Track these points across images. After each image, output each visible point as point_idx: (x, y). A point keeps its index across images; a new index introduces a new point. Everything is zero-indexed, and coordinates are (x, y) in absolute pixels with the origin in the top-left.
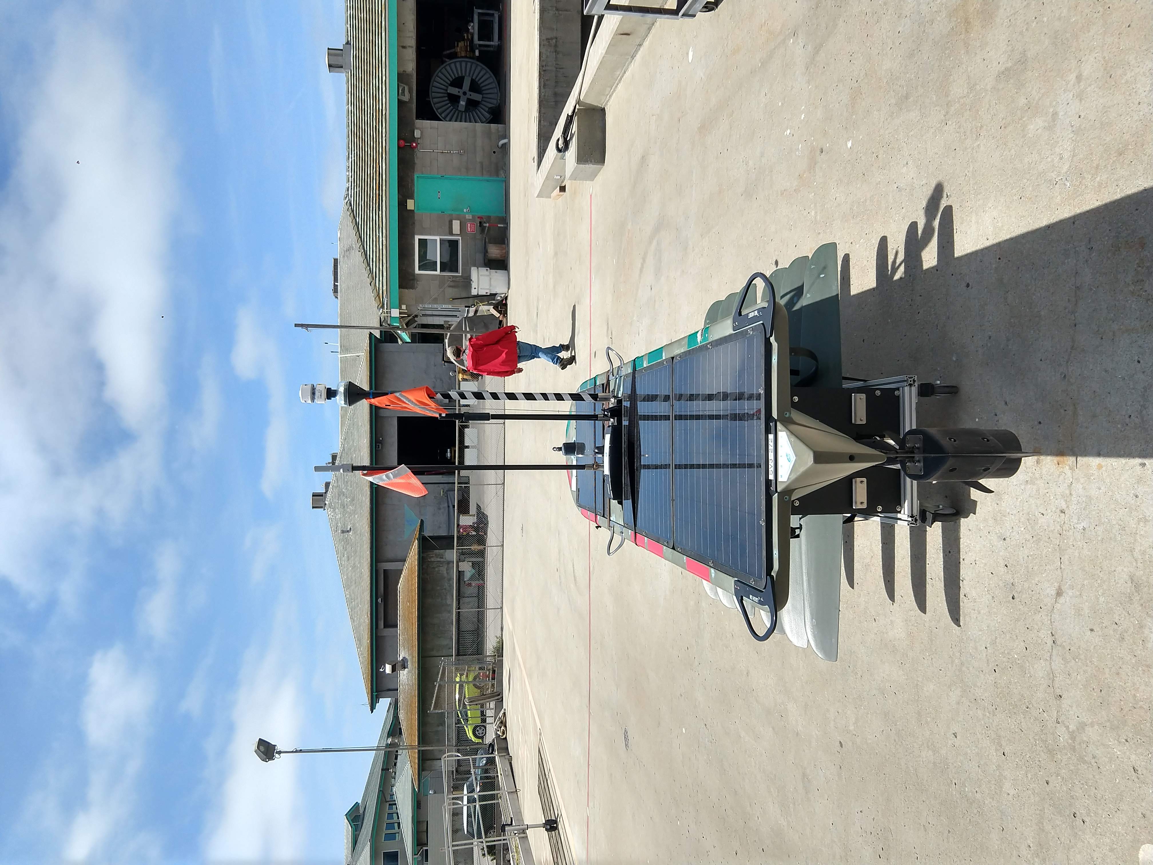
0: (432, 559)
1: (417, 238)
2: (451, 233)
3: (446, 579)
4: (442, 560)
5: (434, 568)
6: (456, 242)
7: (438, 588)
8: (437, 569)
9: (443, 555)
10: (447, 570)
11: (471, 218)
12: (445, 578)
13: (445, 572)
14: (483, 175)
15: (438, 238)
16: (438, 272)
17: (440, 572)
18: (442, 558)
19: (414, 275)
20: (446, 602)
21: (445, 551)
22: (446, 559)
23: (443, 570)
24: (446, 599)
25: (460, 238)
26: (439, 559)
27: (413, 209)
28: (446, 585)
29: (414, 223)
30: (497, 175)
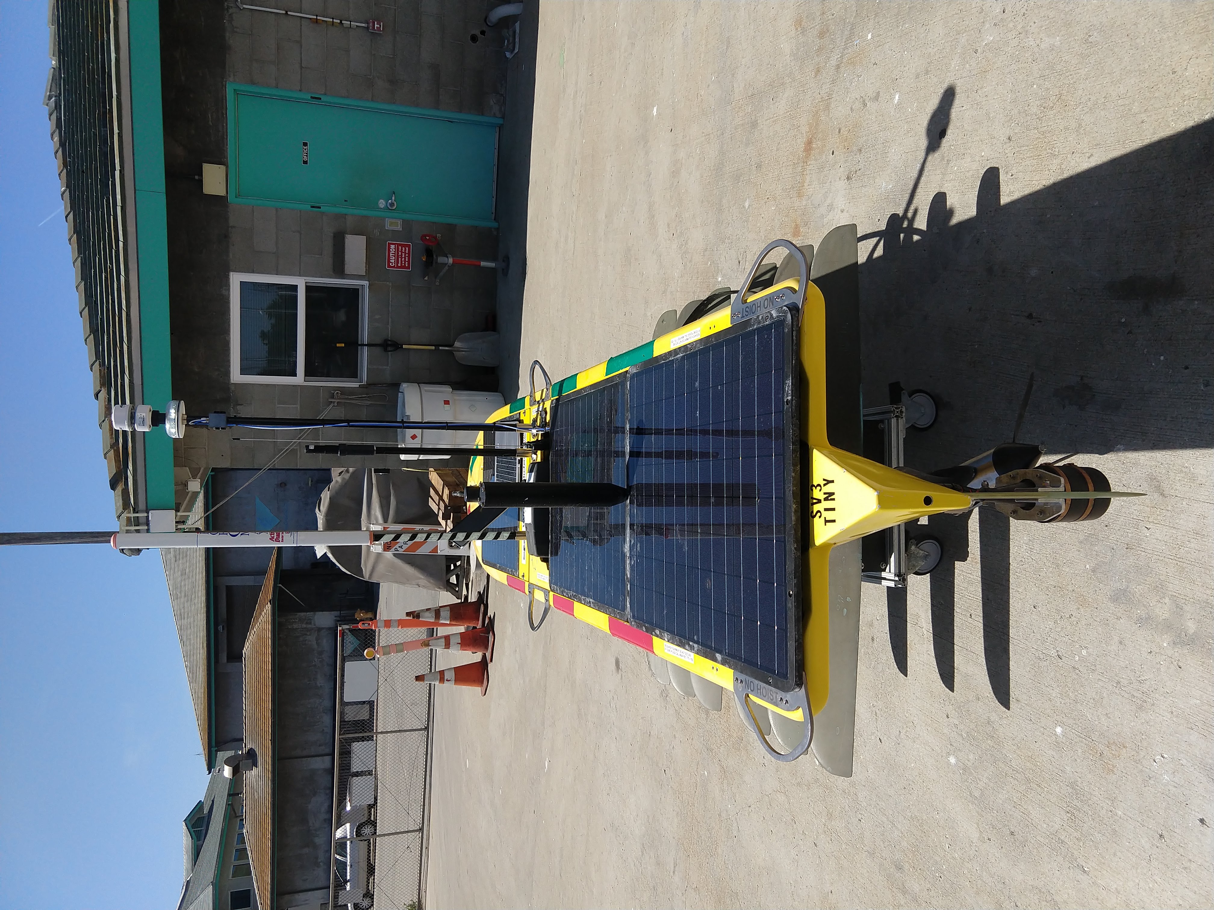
0: (295, 626)
1: (236, 279)
2: (339, 269)
3: (315, 652)
4: (309, 626)
5: (297, 637)
6: (353, 294)
7: (304, 665)
8: (301, 639)
9: (310, 620)
10: (317, 640)
11: (399, 228)
13: (314, 643)
14: (437, 105)
15: (300, 283)
16: (299, 379)
17: (307, 642)
18: (310, 623)
19: (229, 389)
21: (315, 614)
22: (315, 625)
23: (311, 639)
25: (366, 283)
26: (304, 626)
27: (222, 193)
28: (316, 660)
29: (226, 236)
30: (479, 107)
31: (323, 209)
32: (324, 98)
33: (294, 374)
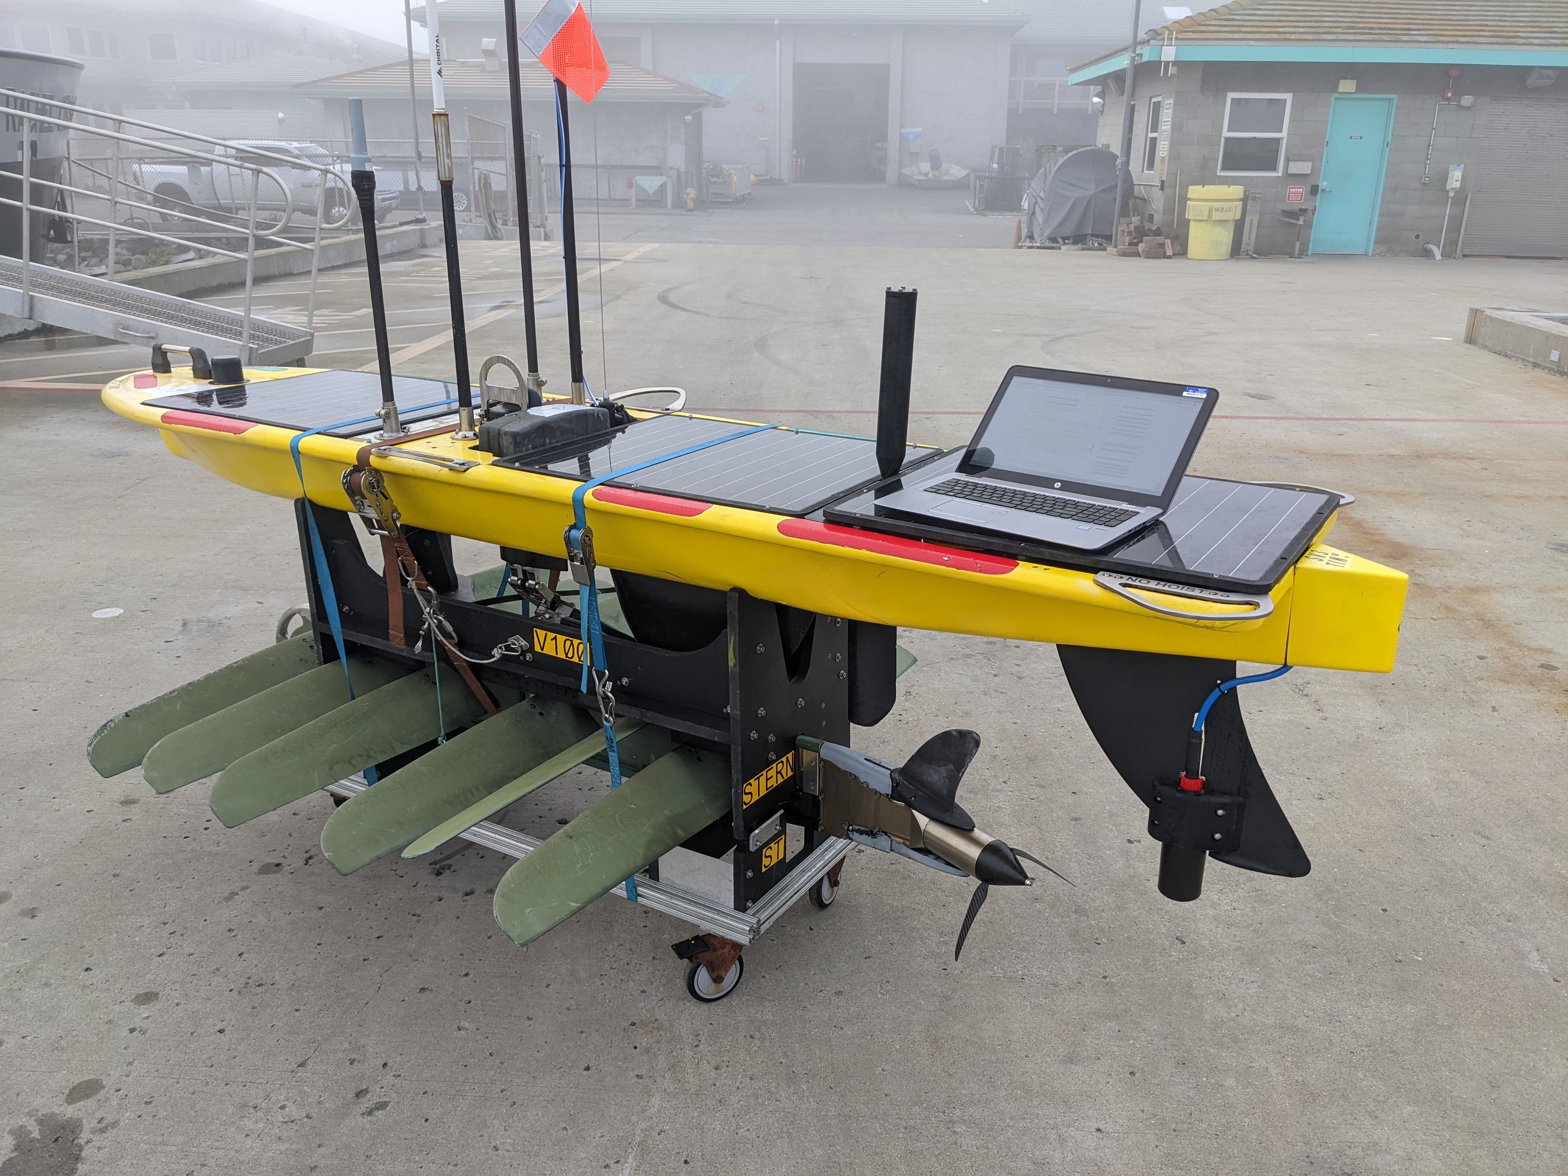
1: (1288, 97)
2: (1290, 158)
6: (1274, 167)
14: (1381, 216)
15: (1284, 134)
16: (1226, 134)
19: (1224, 91)
27: (1340, 90)
29: (1314, 92)
30: (1378, 240)
31: (1326, 148)
32: (1388, 149)
33: (1228, 131)
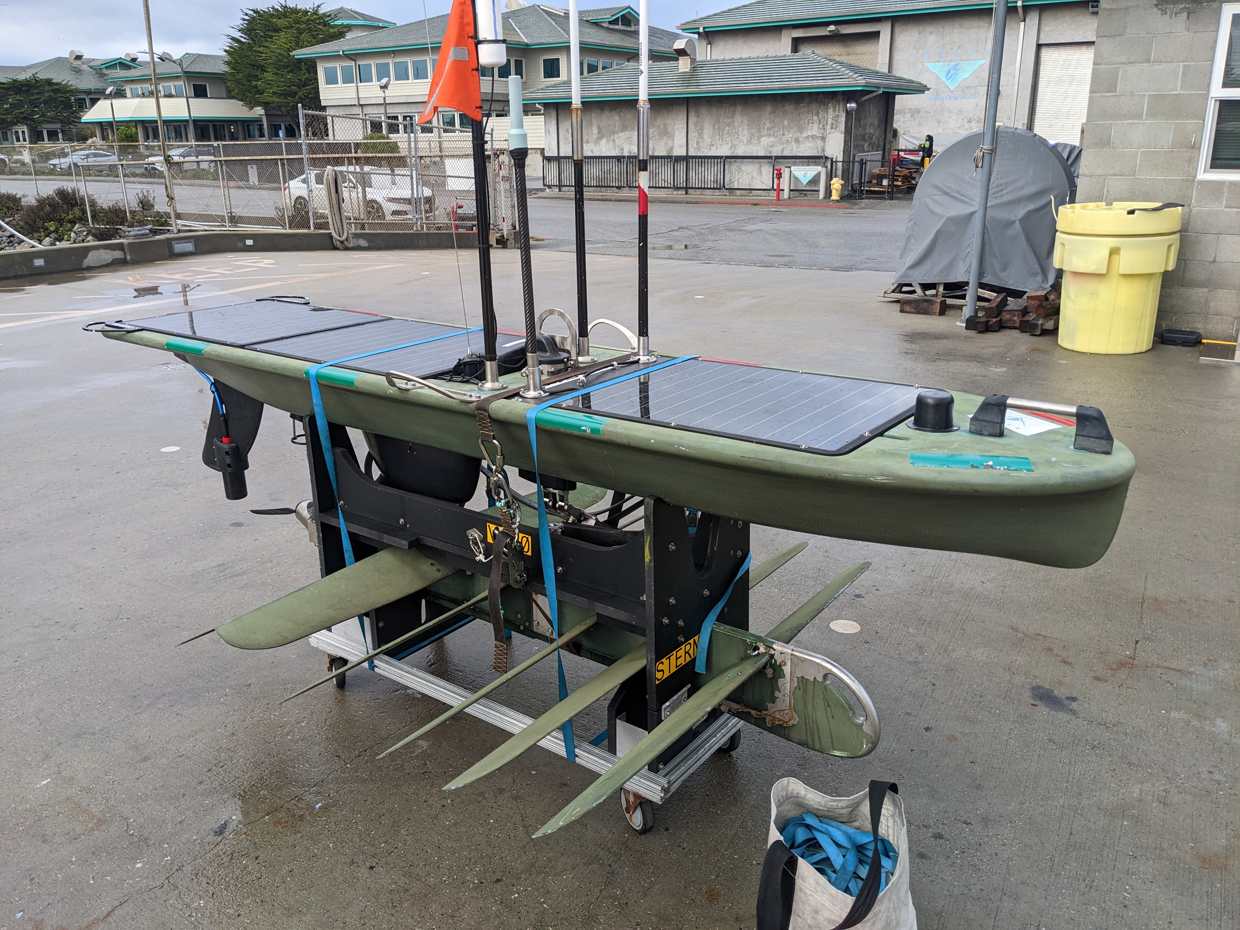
4: (829, 127)
5: (818, 114)
7: (786, 122)
12: (801, 132)
16: (1218, 92)
18: (832, 128)
20: (764, 136)
24: (769, 135)
26: (830, 122)
33: (1225, 85)
